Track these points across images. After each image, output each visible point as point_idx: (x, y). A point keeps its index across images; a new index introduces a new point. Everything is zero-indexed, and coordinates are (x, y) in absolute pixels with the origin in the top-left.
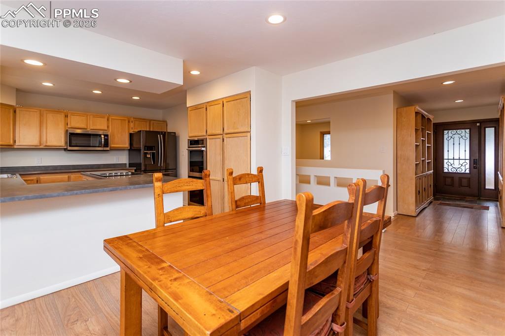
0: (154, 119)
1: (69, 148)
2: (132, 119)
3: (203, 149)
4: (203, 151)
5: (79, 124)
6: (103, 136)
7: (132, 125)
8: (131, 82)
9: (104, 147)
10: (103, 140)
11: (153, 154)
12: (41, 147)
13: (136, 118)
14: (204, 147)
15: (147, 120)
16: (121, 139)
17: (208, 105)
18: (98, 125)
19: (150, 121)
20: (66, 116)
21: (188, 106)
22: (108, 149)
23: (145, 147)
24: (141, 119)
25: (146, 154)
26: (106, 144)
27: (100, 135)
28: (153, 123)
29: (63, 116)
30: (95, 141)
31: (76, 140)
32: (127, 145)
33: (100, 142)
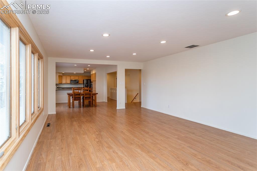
1: (71, 84)
2: (84, 76)
5: (73, 78)
7: (84, 78)
11: (87, 84)
12: (66, 83)
16: (81, 81)
17: (93, 74)
18: (77, 78)
19: (88, 76)
20: (70, 77)
21: (91, 74)
23: (85, 83)
24: (86, 76)
25: (85, 85)
26: (78, 83)
27: (76, 80)
30: (75, 82)
31: (72, 82)
32: (83, 83)
33: (76, 82)
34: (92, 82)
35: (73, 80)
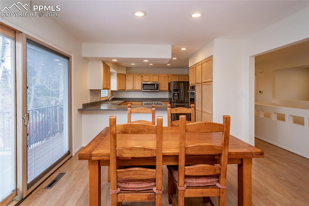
0: (181, 74)
1: (143, 91)
2: (170, 75)
3: (194, 92)
4: (194, 93)
5: (148, 80)
6: (156, 85)
7: (170, 78)
8: (149, 61)
9: (157, 90)
10: (156, 87)
11: (178, 93)
12: (134, 90)
13: (172, 75)
14: (195, 90)
15: (178, 75)
16: (164, 86)
17: (196, 65)
18: (155, 80)
19: (179, 75)
20: (142, 76)
21: (189, 67)
22: (158, 91)
23: (174, 90)
24: (174, 75)
25: (174, 94)
26: (157, 89)
27: (155, 84)
28: (181, 77)
29: (141, 76)
30: (152, 87)
31: (145, 87)
32: (167, 89)
33: (154, 87)
34: (193, 88)
35: (149, 83)
